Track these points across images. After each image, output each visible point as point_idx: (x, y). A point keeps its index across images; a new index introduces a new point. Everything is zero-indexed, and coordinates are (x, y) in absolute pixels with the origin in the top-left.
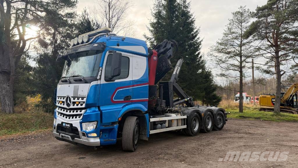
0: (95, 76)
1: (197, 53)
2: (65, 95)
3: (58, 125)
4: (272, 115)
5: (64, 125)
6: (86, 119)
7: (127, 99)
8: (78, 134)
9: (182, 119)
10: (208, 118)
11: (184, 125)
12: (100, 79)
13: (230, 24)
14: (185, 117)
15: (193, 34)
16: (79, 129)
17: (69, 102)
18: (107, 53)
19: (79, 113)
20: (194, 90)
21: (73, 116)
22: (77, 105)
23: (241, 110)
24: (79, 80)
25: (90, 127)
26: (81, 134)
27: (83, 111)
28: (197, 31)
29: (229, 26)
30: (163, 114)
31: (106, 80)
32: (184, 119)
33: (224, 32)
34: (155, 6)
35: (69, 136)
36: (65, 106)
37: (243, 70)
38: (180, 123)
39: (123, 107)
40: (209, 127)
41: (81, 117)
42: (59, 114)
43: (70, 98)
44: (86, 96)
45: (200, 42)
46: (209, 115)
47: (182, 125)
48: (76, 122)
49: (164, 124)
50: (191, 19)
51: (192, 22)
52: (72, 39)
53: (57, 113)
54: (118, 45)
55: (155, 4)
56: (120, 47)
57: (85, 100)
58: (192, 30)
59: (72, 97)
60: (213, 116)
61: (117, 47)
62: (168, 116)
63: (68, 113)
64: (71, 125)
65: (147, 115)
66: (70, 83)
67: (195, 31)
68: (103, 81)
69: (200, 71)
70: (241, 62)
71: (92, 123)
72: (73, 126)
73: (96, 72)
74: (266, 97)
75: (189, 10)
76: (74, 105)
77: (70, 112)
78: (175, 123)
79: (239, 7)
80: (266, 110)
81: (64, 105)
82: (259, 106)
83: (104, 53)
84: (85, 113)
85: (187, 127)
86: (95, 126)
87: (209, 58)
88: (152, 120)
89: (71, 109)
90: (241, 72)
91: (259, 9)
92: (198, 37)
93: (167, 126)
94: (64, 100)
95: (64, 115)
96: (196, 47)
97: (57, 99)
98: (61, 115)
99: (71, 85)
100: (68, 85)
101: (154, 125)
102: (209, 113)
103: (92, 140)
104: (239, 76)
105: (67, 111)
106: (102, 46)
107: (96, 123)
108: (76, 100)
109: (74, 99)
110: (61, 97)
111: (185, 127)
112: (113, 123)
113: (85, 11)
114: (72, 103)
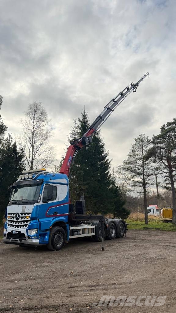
0: (37, 199)
1: (107, 172)
2: (15, 212)
3: (9, 233)
4: (170, 226)
5: (14, 232)
6: (31, 228)
7: (55, 215)
8: (25, 238)
9: (92, 228)
10: (112, 228)
11: (93, 233)
12: (40, 202)
13: (133, 148)
14: (94, 227)
15: (103, 156)
16: (26, 235)
17: (18, 217)
18: (45, 185)
19: (25, 223)
20: (105, 204)
21: (21, 226)
22: (24, 219)
23: (147, 223)
24: (25, 202)
25: (33, 233)
26: (27, 238)
27: (29, 223)
28: (106, 154)
29: (132, 149)
30: (78, 225)
31: (43, 202)
32: (94, 228)
33: (129, 153)
34: (72, 134)
35: (18, 240)
36: (15, 220)
37: (147, 186)
38: (90, 231)
39: (53, 219)
40: (113, 235)
41: (27, 226)
42: (9, 226)
43: (19, 214)
44: (31, 213)
45: (109, 162)
46: (112, 225)
47: (92, 233)
48: (23, 230)
49: (79, 232)
50: (101, 143)
51: (102, 146)
52: (21, 175)
53: (7, 225)
54: (51, 180)
55: (71, 133)
56: (52, 181)
57: (30, 215)
58: (102, 152)
59: (20, 214)
60: (116, 226)
61: (50, 181)
62: (82, 226)
63: (17, 224)
64: (20, 232)
65: (67, 225)
66: (19, 204)
67: (105, 153)
68: (41, 203)
69: (111, 186)
70: (144, 180)
71: (34, 230)
72: (21, 232)
73: (37, 197)
74: (167, 210)
75: (99, 136)
76: (22, 219)
77: (19, 223)
78: (87, 231)
79: (140, 135)
80: (169, 221)
81: (13, 219)
82: (163, 219)
83: (42, 185)
84: (30, 223)
85: (96, 234)
86: (36, 231)
87: (118, 176)
88: (71, 228)
89: (19, 222)
90: (144, 188)
91: (155, 138)
92: (107, 158)
93: (81, 233)
94: (14, 216)
95: (13, 226)
96: (106, 166)
97: (8, 215)
98: (11, 226)
99: (20, 206)
100: (17, 206)
101: (72, 232)
102: (112, 224)
103: (34, 241)
104: (143, 191)
105: (16, 223)
106: (42, 182)
107: (36, 230)
108: (24, 216)
109: (22, 215)
110: (11, 214)
111: (94, 234)
112: (47, 230)
113: (10, 136)
114: (20, 217)
